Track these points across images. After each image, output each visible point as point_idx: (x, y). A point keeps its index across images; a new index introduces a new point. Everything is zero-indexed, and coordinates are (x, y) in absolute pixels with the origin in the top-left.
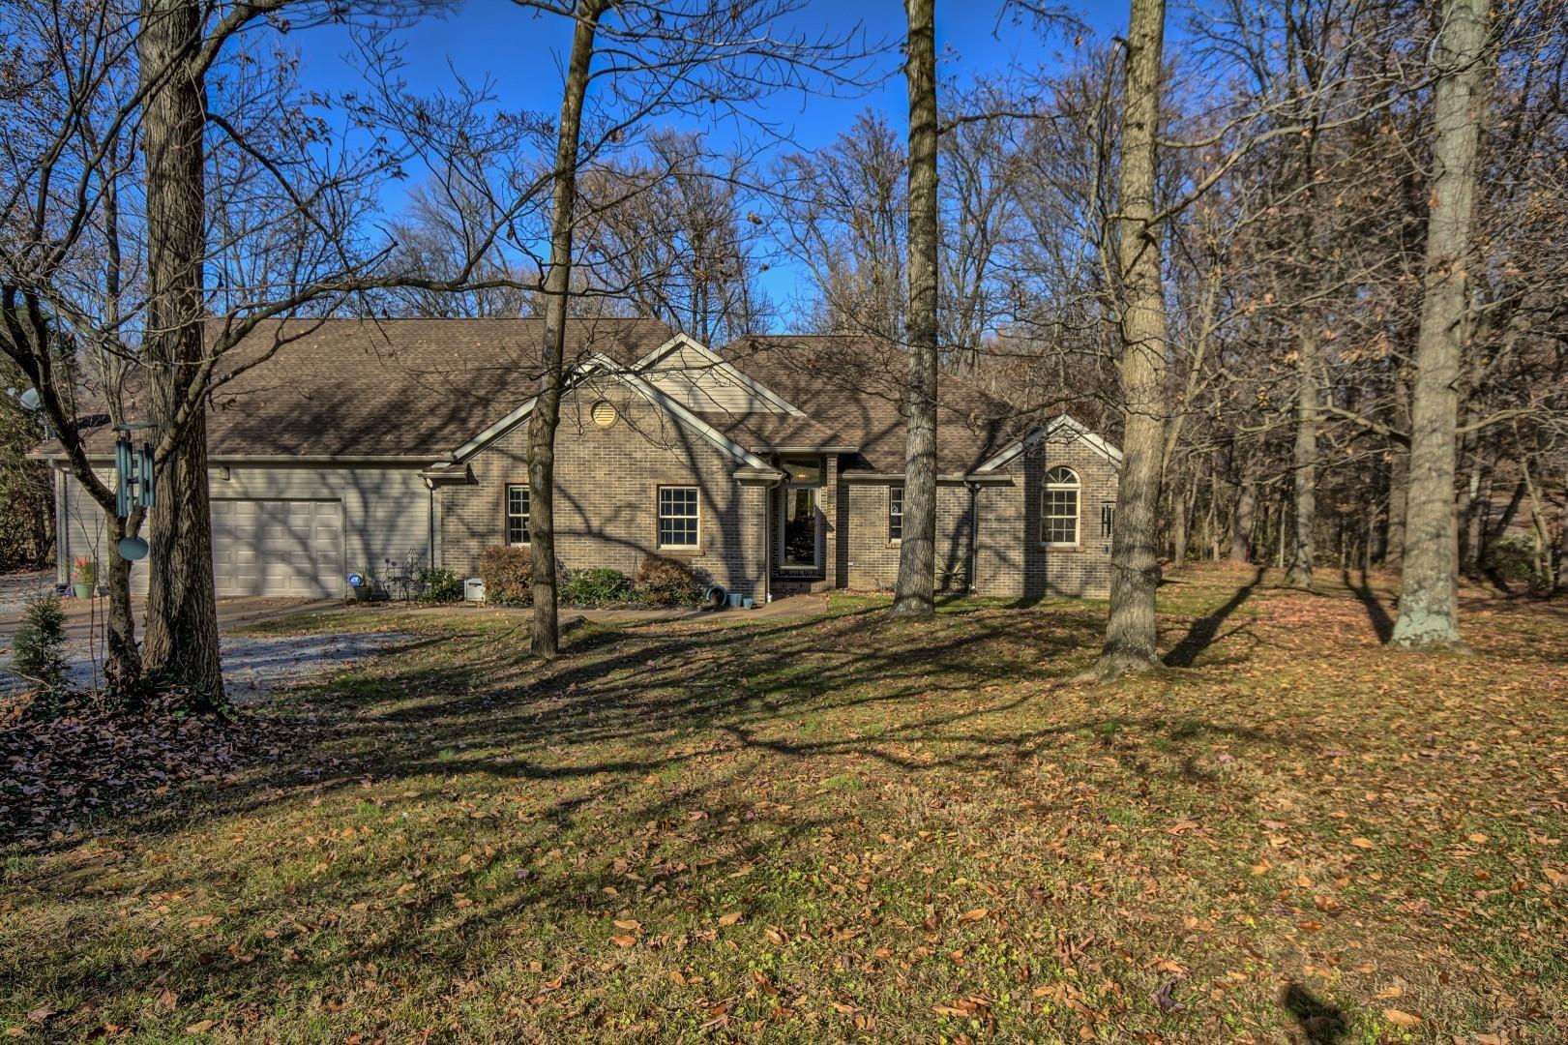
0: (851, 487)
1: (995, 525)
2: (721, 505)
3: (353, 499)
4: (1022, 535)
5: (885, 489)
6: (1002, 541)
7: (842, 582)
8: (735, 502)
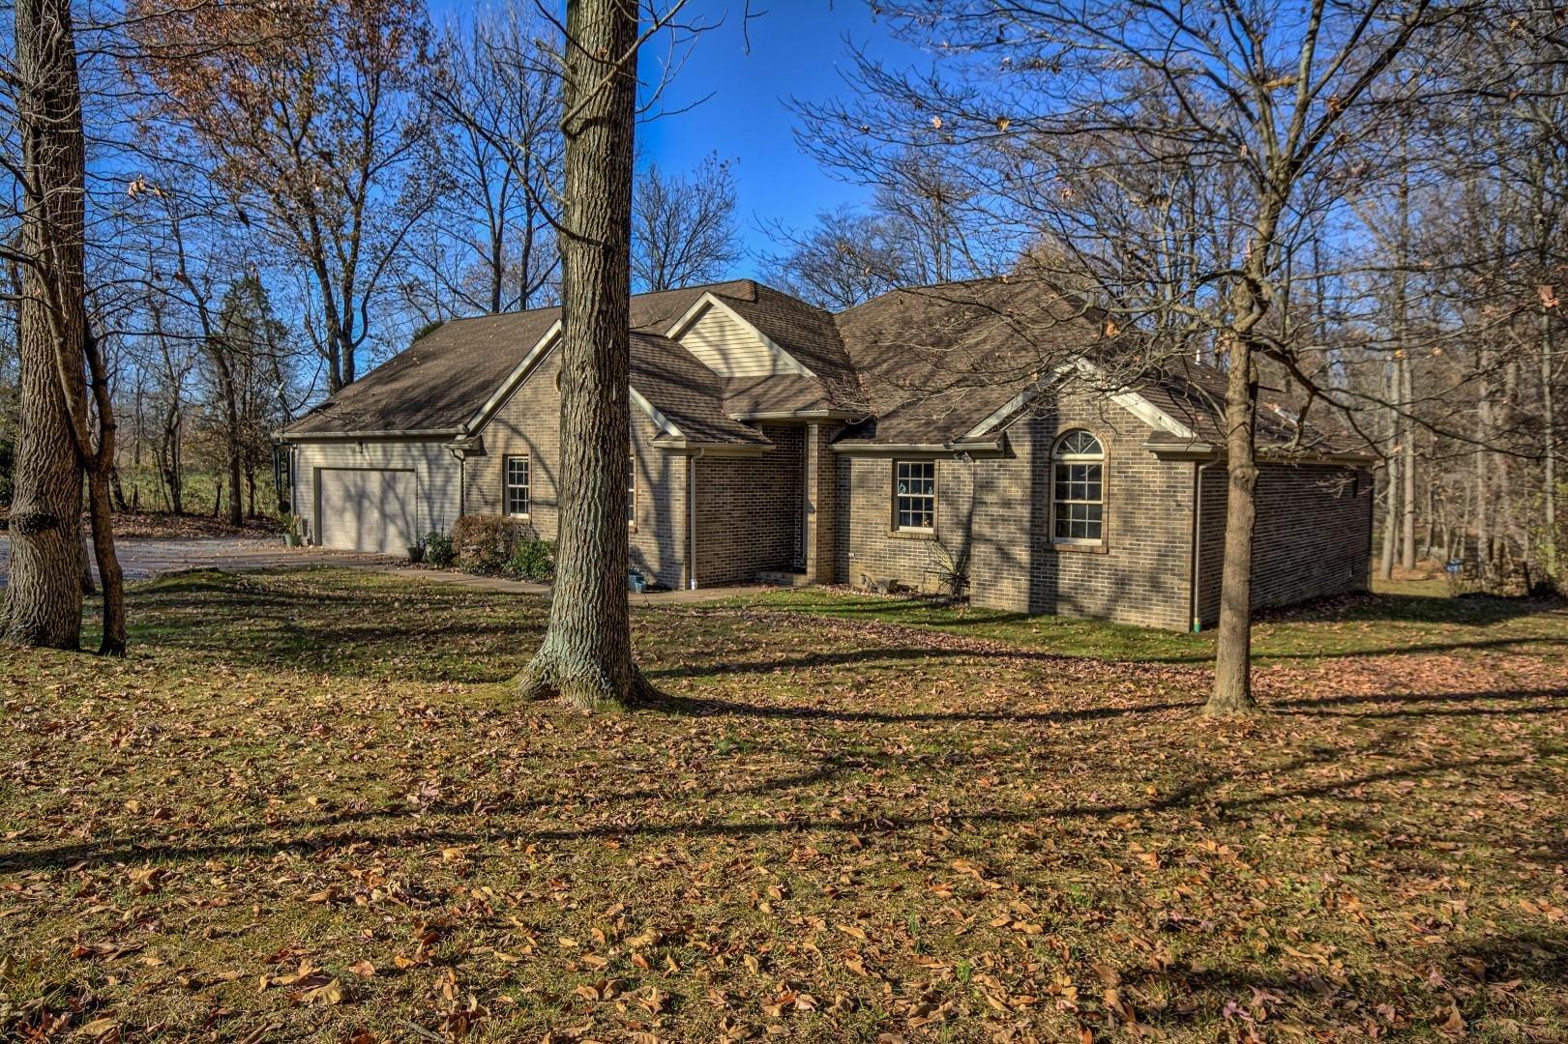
0: (855, 461)
1: (996, 511)
2: (654, 476)
3: (423, 467)
4: (1027, 525)
5: (886, 463)
6: (1002, 533)
7: (836, 573)
8: (665, 472)
